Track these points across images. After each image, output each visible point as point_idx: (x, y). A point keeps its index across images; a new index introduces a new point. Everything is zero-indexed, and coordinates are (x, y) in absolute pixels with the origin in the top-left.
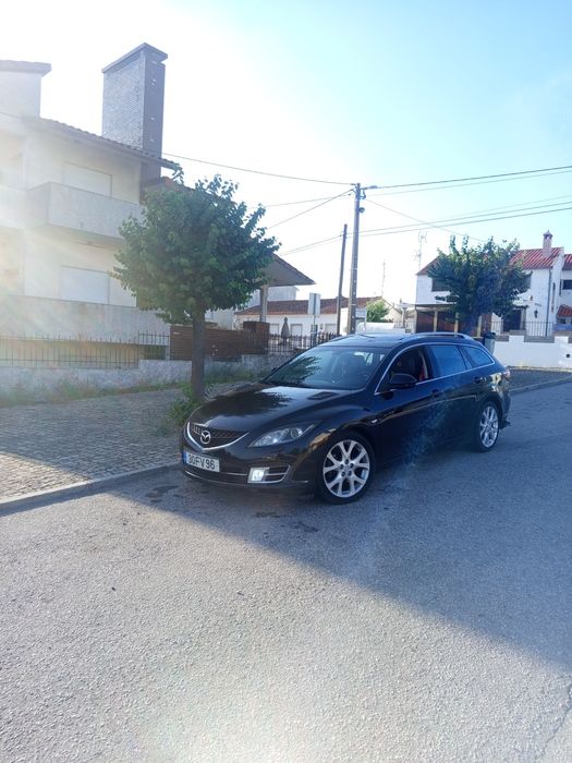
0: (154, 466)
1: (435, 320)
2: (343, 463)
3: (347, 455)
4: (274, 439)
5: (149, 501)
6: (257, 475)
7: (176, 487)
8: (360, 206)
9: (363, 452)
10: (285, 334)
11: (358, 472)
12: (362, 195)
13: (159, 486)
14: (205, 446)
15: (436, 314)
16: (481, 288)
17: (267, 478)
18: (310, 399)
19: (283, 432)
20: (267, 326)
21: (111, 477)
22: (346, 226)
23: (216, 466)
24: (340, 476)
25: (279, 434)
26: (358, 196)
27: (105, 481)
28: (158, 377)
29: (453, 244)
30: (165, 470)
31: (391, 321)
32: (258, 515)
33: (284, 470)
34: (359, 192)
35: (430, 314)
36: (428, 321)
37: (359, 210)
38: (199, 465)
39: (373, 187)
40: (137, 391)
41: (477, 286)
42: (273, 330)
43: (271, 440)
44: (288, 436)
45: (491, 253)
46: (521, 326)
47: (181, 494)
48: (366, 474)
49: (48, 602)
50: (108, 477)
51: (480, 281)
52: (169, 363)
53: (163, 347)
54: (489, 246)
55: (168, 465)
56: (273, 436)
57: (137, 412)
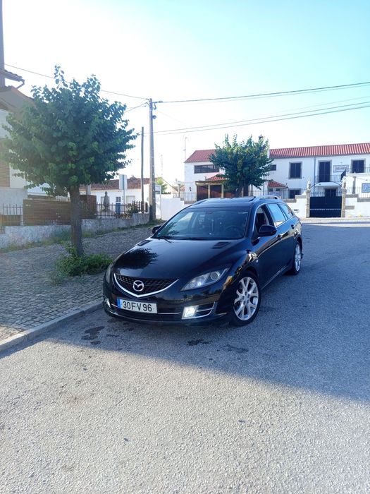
0: (72, 312)
1: (209, 191)
2: (243, 294)
3: (245, 288)
4: (199, 283)
5: (89, 344)
6: (190, 312)
7: (103, 328)
8: (153, 114)
9: (254, 284)
10: (106, 203)
11: (251, 300)
12: (154, 106)
13: (87, 329)
14: (138, 293)
15: (209, 187)
16: (246, 168)
17: (197, 314)
18: (214, 248)
19: (206, 276)
20: (95, 197)
21: (41, 326)
22: (143, 128)
23: (154, 308)
24: (242, 305)
25: (203, 278)
26: (151, 107)
27: (39, 331)
28: (21, 239)
29: (227, 140)
30: (83, 314)
31: (169, 193)
32: (191, 343)
33: (210, 306)
34: (151, 104)
35: (206, 187)
36: (204, 192)
37: (153, 117)
38: (136, 309)
39: (160, 102)
40: (7, 251)
41: (243, 168)
42: (99, 201)
43: (196, 284)
44: (209, 279)
45: (250, 146)
46: (250, 194)
47: (111, 333)
48: (256, 301)
49: (71, 469)
50: (39, 327)
51: (245, 164)
52: (24, 228)
53: (19, 216)
54: (250, 142)
55: (84, 309)
56: (197, 280)
57: (20, 268)
